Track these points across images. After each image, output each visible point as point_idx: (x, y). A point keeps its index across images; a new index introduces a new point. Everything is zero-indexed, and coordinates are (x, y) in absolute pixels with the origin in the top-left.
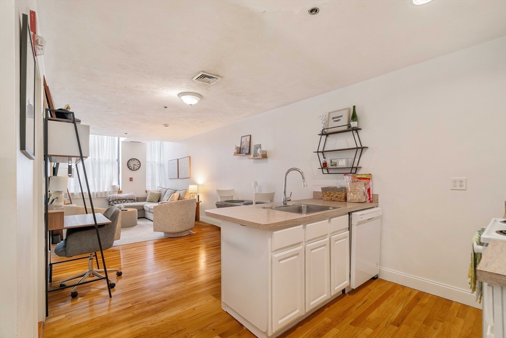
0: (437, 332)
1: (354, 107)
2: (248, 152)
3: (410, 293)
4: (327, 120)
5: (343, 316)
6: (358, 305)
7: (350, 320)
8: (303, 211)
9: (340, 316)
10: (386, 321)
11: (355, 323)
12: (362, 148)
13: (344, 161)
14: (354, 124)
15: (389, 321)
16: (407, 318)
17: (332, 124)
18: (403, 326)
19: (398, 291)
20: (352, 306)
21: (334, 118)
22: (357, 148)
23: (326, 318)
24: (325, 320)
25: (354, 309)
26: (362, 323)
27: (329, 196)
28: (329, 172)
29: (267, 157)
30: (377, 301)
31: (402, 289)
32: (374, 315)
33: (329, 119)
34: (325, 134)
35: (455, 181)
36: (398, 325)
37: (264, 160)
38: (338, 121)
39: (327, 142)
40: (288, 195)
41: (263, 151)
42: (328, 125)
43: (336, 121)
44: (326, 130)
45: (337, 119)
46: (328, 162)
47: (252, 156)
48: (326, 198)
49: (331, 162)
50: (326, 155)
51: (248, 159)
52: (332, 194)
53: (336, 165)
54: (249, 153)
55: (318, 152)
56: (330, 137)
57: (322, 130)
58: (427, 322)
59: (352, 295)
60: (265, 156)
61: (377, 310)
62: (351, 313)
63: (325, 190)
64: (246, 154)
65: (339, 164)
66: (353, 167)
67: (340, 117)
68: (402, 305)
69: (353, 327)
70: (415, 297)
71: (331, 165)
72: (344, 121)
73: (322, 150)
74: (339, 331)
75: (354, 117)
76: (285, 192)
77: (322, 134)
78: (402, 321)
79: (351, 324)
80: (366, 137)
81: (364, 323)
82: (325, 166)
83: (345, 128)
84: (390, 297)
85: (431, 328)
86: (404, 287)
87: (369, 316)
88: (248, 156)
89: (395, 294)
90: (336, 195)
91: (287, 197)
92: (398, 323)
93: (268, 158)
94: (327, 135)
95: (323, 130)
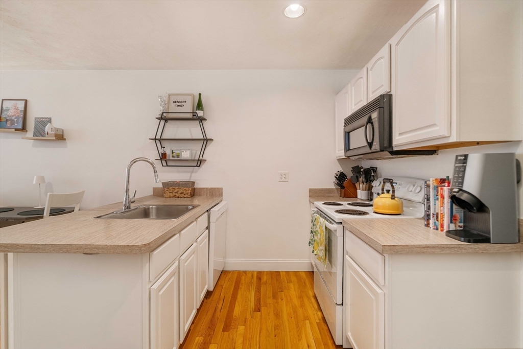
0: (284, 301)
1: (200, 94)
2: (20, 126)
3: (252, 276)
4: (166, 102)
5: (212, 326)
6: (220, 306)
7: (220, 326)
8: (151, 214)
9: (209, 327)
10: (249, 311)
11: (226, 328)
12: (207, 140)
13: (188, 152)
14: (200, 113)
15: (252, 310)
16: (261, 300)
17: (173, 108)
18: (262, 309)
19: (243, 278)
20: (215, 310)
21: (175, 102)
22: (204, 140)
23: (197, 338)
24: (196, 341)
25: (218, 313)
26: (232, 324)
27: (172, 192)
28: (168, 165)
29: (65, 139)
30: (232, 294)
31: (245, 275)
32: (237, 310)
33: (169, 102)
34: (164, 118)
35: (281, 175)
36: (259, 310)
37: (60, 143)
38: (180, 106)
39: (166, 129)
40: (131, 196)
41: (57, 130)
42: (168, 108)
43: (178, 106)
44: (164, 114)
45: (180, 104)
46: (168, 152)
47: (30, 134)
48: (167, 194)
49: (173, 152)
50: (164, 144)
51: (23, 138)
52: (176, 190)
53: (178, 156)
54: (24, 129)
55: (155, 139)
56: (170, 124)
57: (161, 113)
58: (275, 296)
59: (209, 298)
60: (60, 137)
61: (237, 303)
62: (218, 318)
63: (166, 185)
64: (16, 130)
65: (183, 156)
66: (199, 160)
67: (184, 102)
68: (252, 289)
69: (227, 333)
70: (257, 278)
71: (173, 156)
72: (188, 108)
73: (159, 138)
74: (216, 345)
75: (200, 106)
76: (127, 191)
77: (161, 119)
78: (260, 304)
79: (224, 331)
80: (211, 129)
81: (234, 323)
82: (163, 157)
83: (190, 116)
84: (241, 286)
85: (280, 300)
86: (245, 272)
87: (235, 313)
88: (21, 134)
89: (243, 281)
90: (181, 191)
91: (131, 197)
92: (258, 309)
93: (67, 141)
94: (166, 120)
95: (163, 113)
